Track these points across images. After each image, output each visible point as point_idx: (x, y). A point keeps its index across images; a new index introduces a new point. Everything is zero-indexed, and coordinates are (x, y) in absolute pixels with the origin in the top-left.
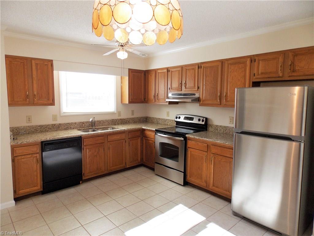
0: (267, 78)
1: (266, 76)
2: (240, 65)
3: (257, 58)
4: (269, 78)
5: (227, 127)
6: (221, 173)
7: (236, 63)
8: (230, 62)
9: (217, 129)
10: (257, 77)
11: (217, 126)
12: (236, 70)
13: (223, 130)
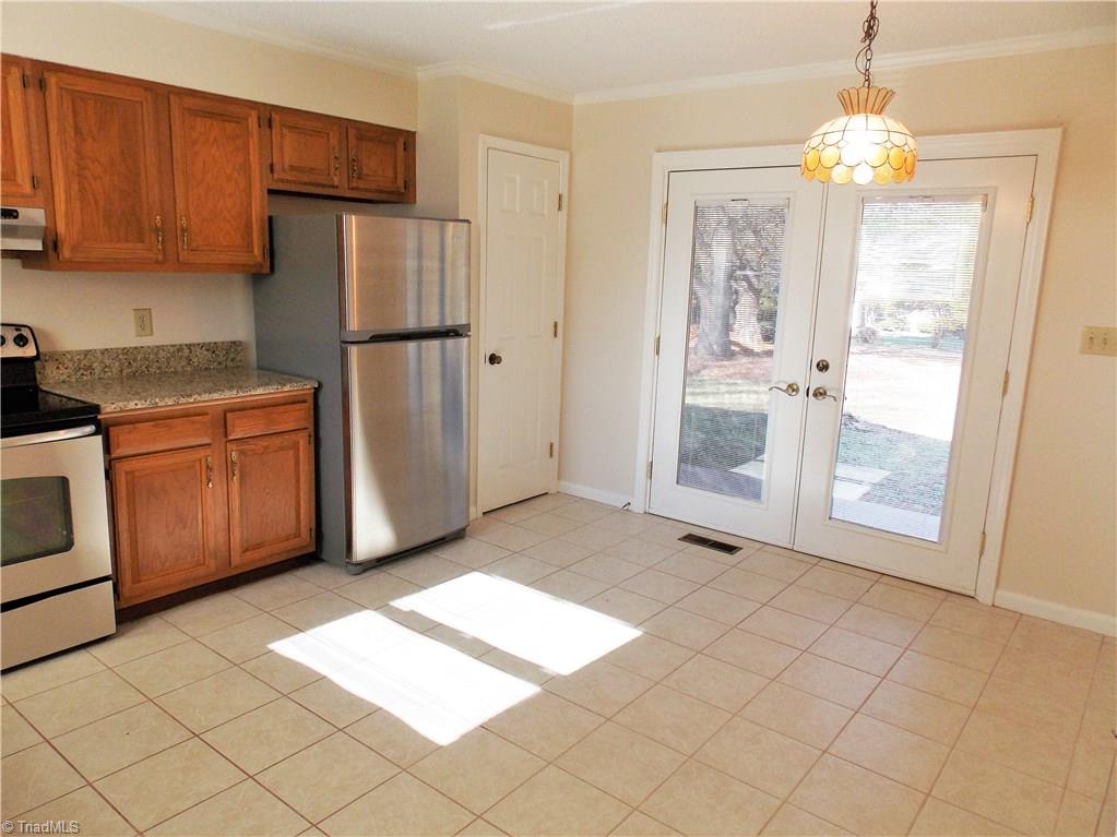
0: (305, 184)
1: (305, 178)
2: (229, 126)
3: (276, 118)
4: (310, 184)
5: (136, 348)
6: (268, 493)
7: (211, 115)
8: (190, 102)
9: (90, 367)
10: (281, 177)
11: (86, 353)
12: (215, 139)
13: (117, 364)
